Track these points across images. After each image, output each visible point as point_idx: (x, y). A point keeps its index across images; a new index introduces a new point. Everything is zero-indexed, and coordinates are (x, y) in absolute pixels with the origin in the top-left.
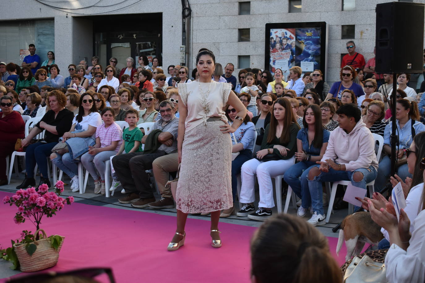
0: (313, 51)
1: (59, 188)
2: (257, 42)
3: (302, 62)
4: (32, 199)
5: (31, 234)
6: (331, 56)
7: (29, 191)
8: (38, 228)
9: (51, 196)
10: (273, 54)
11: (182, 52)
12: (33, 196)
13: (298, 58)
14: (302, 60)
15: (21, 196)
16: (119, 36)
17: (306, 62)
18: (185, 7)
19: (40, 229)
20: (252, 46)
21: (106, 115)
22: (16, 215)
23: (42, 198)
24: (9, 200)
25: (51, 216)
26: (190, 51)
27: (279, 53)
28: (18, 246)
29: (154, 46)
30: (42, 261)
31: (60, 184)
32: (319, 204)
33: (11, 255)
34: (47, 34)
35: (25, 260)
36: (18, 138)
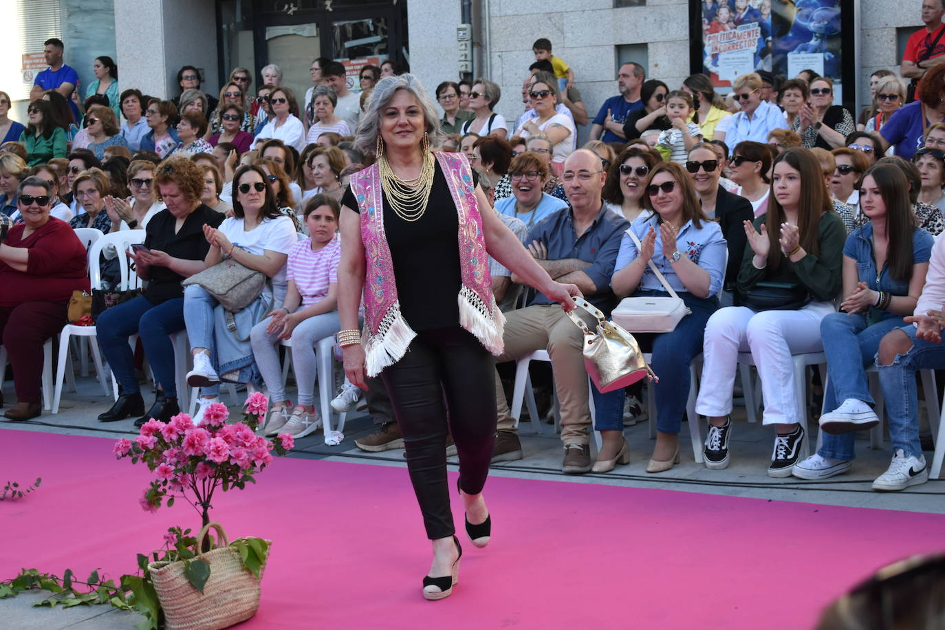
0: (819, 22)
1: (255, 413)
2: (667, 5)
3: (790, 56)
4: (191, 444)
5: (190, 535)
6: (869, 35)
7: (178, 423)
8: (205, 519)
9: (238, 433)
10: (712, 35)
11: (463, 43)
12: (194, 435)
13: (781, 45)
14: (792, 50)
15: (156, 439)
16: (286, 7)
17: (803, 54)
19: (212, 522)
20: (651, 19)
22: (150, 487)
23: (219, 440)
24: (130, 449)
25: (241, 486)
26: (484, 38)
27: (728, 32)
28: (161, 569)
29: (382, 29)
30: (223, 605)
31: (258, 400)
32: (908, 429)
33: (142, 593)
34: (94, 11)
35: (181, 606)
36: (76, 289)
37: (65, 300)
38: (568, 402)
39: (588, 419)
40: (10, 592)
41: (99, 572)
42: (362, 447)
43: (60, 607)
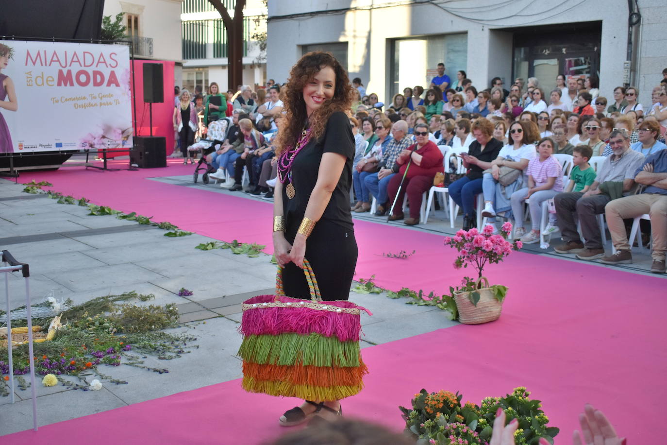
1: (506, 231)
4: (477, 242)
5: (473, 281)
7: (472, 232)
8: (480, 275)
9: (497, 239)
11: (626, 70)
12: (478, 238)
15: (462, 238)
16: (544, 51)
18: (632, 12)
19: (483, 276)
21: (544, 146)
22: (458, 259)
23: (489, 241)
24: (450, 242)
25: (497, 262)
26: (637, 68)
28: (459, 294)
29: (588, 62)
30: (484, 313)
31: (508, 226)
33: (450, 304)
34: (459, 51)
35: (466, 311)
36: (438, 171)
37: (433, 176)
40: (396, 297)
41: (433, 292)
42: (557, 251)
43: (416, 305)
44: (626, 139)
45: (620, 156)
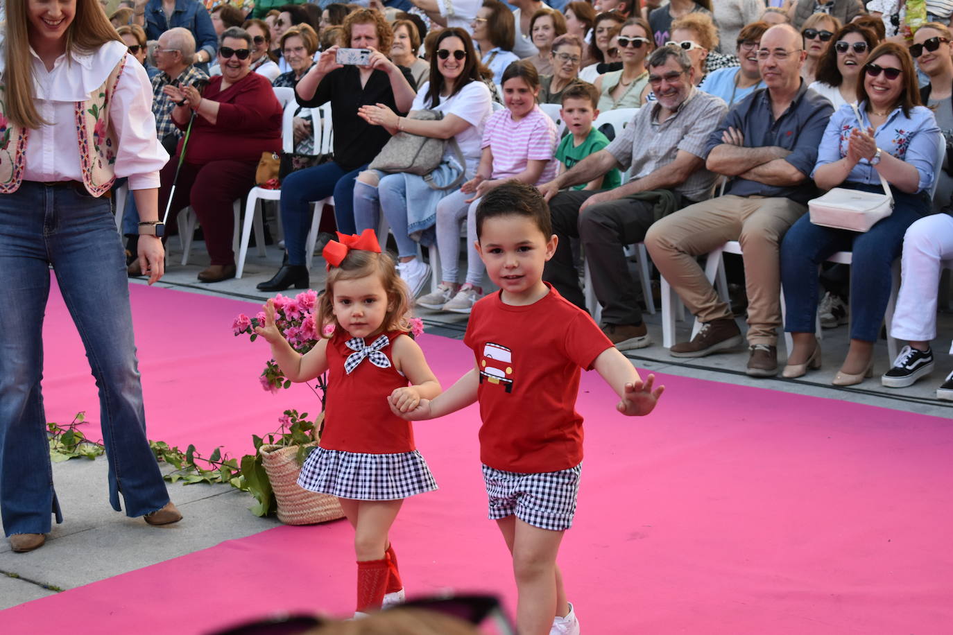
5: (306, 420)
7: (301, 300)
22: (266, 367)
24: (249, 326)
28: (272, 453)
33: (253, 477)
35: (291, 493)
36: (265, 151)
37: (255, 161)
38: (757, 300)
39: (776, 319)
41: (221, 449)
43: (181, 483)
44: (687, 69)
45: (674, 111)
